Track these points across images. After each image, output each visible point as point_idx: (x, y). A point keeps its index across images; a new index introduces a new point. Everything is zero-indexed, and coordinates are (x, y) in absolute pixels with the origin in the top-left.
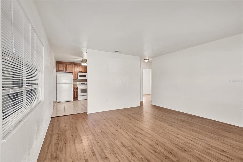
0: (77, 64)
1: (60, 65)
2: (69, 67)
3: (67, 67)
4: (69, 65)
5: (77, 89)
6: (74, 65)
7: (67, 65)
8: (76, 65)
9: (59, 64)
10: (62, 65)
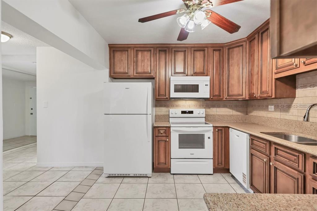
0: (168, 48)
1: (118, 55)
2: (143, 61)
3: (137, 61)
4: (146, 53)
5: (165, 133)
6: (160, 51)
7: (140, 54)
8: (165, 51)
9: (117, 51)
10: (124, 56)
